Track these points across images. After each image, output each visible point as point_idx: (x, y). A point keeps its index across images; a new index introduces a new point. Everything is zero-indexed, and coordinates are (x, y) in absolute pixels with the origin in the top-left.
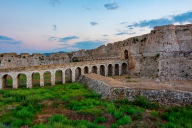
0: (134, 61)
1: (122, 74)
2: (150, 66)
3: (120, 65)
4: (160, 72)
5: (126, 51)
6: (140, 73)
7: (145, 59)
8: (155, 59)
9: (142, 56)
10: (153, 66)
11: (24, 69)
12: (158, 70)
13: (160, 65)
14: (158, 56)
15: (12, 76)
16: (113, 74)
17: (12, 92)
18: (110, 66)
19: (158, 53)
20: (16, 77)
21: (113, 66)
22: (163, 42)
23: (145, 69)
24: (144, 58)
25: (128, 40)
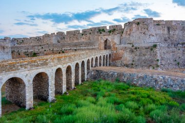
0: (120, 51)
2: (146, 57)
3: (108, 56)
4: (159, 61)
5: (106, 41)
6: (132, 64)
7: (138, 49)
8: (152, 49)
9: (133, 46)
10: (149, 56)
12: (158, 60)
13: (158, 55)
14: (155, 46)
19: (155, 44)
23: (139, 60)
24: (136, 48)
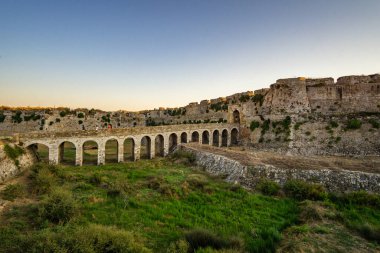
1: (231, 146)
3: (229, 132)
4: (291, 142)
5: (236, 112)
9: (263, 119)
11: (95, 134)
12: (289, 140)
13: (291, 132)
14: (288, 119)
15: (76, 145)
16: (220, 144)
17: (71, 173)
18: (216, 132)
20: (81, 146)
21: (221, 132)
22: (291, 101)
25: (234, 96)
